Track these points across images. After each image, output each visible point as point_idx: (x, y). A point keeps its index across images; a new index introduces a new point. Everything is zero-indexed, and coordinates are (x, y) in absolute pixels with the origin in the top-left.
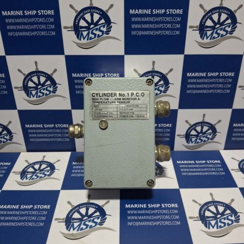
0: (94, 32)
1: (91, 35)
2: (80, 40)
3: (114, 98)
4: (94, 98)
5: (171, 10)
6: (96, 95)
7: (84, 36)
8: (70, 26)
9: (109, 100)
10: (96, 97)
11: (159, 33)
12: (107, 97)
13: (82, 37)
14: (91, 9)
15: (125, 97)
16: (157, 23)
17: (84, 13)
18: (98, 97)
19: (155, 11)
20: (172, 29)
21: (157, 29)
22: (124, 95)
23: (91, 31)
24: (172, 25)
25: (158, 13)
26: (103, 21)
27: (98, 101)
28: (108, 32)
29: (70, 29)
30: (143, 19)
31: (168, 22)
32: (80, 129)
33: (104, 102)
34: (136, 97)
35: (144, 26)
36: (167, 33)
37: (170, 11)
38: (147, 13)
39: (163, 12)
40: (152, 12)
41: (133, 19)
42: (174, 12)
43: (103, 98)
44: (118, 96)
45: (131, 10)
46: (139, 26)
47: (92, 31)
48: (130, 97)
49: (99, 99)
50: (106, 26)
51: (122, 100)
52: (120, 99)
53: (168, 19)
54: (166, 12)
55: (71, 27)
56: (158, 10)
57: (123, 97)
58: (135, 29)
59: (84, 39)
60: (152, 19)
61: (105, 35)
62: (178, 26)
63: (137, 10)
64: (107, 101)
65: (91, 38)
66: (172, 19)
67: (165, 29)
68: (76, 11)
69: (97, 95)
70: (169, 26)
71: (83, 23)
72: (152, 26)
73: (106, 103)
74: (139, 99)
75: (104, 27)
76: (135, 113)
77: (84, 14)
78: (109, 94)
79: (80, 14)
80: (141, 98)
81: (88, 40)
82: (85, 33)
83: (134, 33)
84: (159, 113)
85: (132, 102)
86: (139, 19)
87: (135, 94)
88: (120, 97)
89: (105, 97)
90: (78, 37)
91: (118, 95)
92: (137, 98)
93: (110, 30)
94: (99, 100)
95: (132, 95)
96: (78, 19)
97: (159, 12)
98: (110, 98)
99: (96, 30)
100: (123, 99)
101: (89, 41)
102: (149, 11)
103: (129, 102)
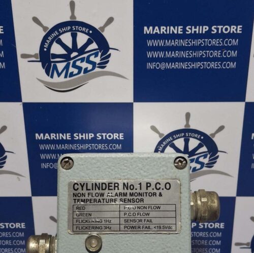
0: (78, 63)
1: (71, 69)
2: (52, 77)
3: (114, 192)
4: (77, 192)
5: (220, 27)
6: (80, 187)
7: (60, 71)
8: (33, 53)
9: (105, 197)
10: (80, 191)
11: (197, 65)
12: (101, 191)
13: (55, 73)
14: (73, 26)
15: (134, 191)
16: (195, 48)
17: (59, 32)
18: (85, 191)
19: (191, 29)
20: (222, 60)
21: (194, 60)
22: (132, 187)
23: (72, 62)
24: (221, 53)
25: (195, 32)
26: (94, 46)
27: (83, 198)
28: (103, 65)
29: (34, 59)
30: (169, 43)
31: (214, 48)
32: (48, 245)
33: (95, 200)
34: (155, 191)
35: (169, 55)
36: (213, 65)
37: (218, 29)
38: (176, 32)
39: (204, 30)
40: (184, 30)
41: (150, 43)
42: (226, 29)
43: (94, 192)
44: (121, 190)
45: (146, 28)
46: (161, 55)
47: (74, 63)
48: (144, 190)
49: (87, 195)
50: (100, 54)
51: (128, 197)
52: (125, 195)
53: (215, 42)
54: (210, 30)
55: (35, 56)
56: (195, 28)
57: (132, 191)
58: (153, 60)
59: (59, 75)
60: (183, 43)
61: (97, 70)
62: (234, 54)
63: (157, 28)
64: (101, 198)
65: (72, 75)
66: (223, 41)
67: (208, 59)
68: (45, 28)
69: (82, 187)
70: (216, 54)
71: (56, 49)
72: (184, 54)
73: (100, 201)
74: (160, 195)
75: (96, 55)
76: (154, 221)
77: (60, 34)
78: (104, 185)
79: (53, 34)
80: (164, 192)
81: (66, 77)
82: (61, 66)
83: (151, 66)
84: (199, 215)
85: (148, 200)
86: (161, 43)
87: (153, 186)
88: (126, 191)
89: (97, 191)
90: (47, 73)
91: (121, 186)
92: (158, 192)
93: (108, 61)
94: (87, 197)
95: (147, 187)
96: (48, 41)
97: (197, 30)
98: (106, 191)
99: (82, 60)
100: (131, 195)
101: (68, 79)
102: (180, 30)
103: (142, 200)
